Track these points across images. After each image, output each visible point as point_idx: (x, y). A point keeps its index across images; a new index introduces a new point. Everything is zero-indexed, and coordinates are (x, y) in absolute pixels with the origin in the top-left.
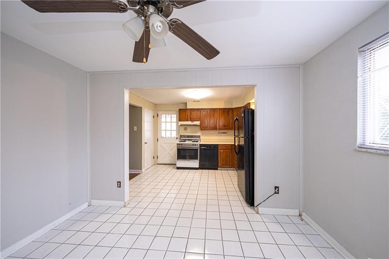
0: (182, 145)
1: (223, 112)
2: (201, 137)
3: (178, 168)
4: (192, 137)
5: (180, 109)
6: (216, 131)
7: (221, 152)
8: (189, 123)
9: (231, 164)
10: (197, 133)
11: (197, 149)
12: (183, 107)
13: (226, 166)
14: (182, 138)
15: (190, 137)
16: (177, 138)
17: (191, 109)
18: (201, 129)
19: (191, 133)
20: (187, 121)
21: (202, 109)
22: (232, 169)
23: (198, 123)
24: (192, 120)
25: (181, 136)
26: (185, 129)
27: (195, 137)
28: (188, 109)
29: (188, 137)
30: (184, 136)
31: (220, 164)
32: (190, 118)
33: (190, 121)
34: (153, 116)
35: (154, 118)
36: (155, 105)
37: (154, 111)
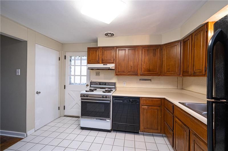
0: (87, 96)
1: (148, 50)
2: (117, 85)
3: (83, 128)
4: (105, 85)
5: (88, 48)
6: (136, 77)
7: (144, 109)
8: (101, 66)
9: (159, 128)
10: (111, 79)
11: (109, 104)
12: (92, 45)
13: (152, 131)
14: (93, 85)
15: (102, 85)
16: (87, 85)
17: (103, 48)
18: (116, 75)
19: (104, 79)
20: (99, 63)
21: (117, 47)
22: (161, 135)
23: (112, 66)
24: (104, 62)
25: (91, 83)
26: (98, 74)
27: (109, 84)
28: (99, 47)
29: (100, 84)
30: (96, 83)
31: (142, 127)
32: (102, 60)
33: (102, 63)
34: (59, 58)
35: (59, 60)
36: (62, 44)
37: (60, 52)
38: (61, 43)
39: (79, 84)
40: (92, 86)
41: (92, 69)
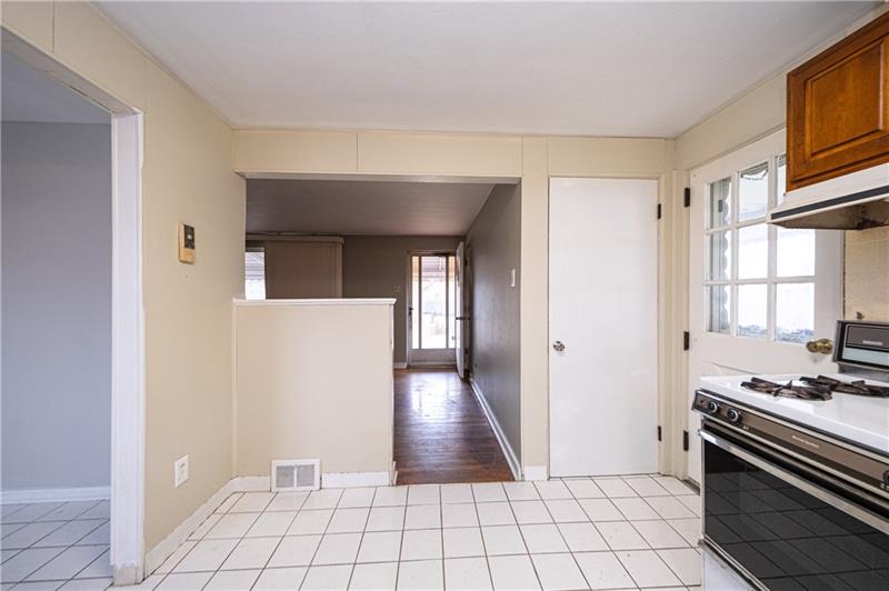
5: (791, 75)
34: (659, 206)
35: (659, 217)
36: (675, 139)
37: (663, 179)
38: (666, 139)
39: (764, 332)
40: (849, 354)
41: (861, 216)
